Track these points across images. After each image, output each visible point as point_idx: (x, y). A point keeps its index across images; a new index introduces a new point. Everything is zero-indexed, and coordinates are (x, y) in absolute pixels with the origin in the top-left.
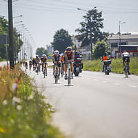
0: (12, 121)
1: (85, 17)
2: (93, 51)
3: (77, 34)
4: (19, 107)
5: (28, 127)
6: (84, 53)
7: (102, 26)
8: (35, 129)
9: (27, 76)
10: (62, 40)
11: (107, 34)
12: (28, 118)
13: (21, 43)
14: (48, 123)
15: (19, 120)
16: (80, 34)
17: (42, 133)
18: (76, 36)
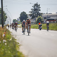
0: (3, 49)
1: (33, 6)
2: (36, 20)
3: (30, 13)
4: (6, 44)
5: (9, 52)
6: (33, 21)
7: (40, 10)
8: (12, 53)
9: (9, 31)
10: (23, 16)
11: (42, 14)
12: (9, 48)
13: (7, 17)
14: (18, 50)
15: (6, 49)
16: (31, 13)
17: (15, 55)
18: (29, 15)
